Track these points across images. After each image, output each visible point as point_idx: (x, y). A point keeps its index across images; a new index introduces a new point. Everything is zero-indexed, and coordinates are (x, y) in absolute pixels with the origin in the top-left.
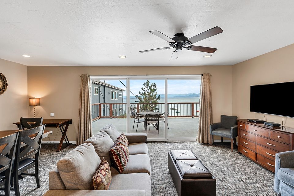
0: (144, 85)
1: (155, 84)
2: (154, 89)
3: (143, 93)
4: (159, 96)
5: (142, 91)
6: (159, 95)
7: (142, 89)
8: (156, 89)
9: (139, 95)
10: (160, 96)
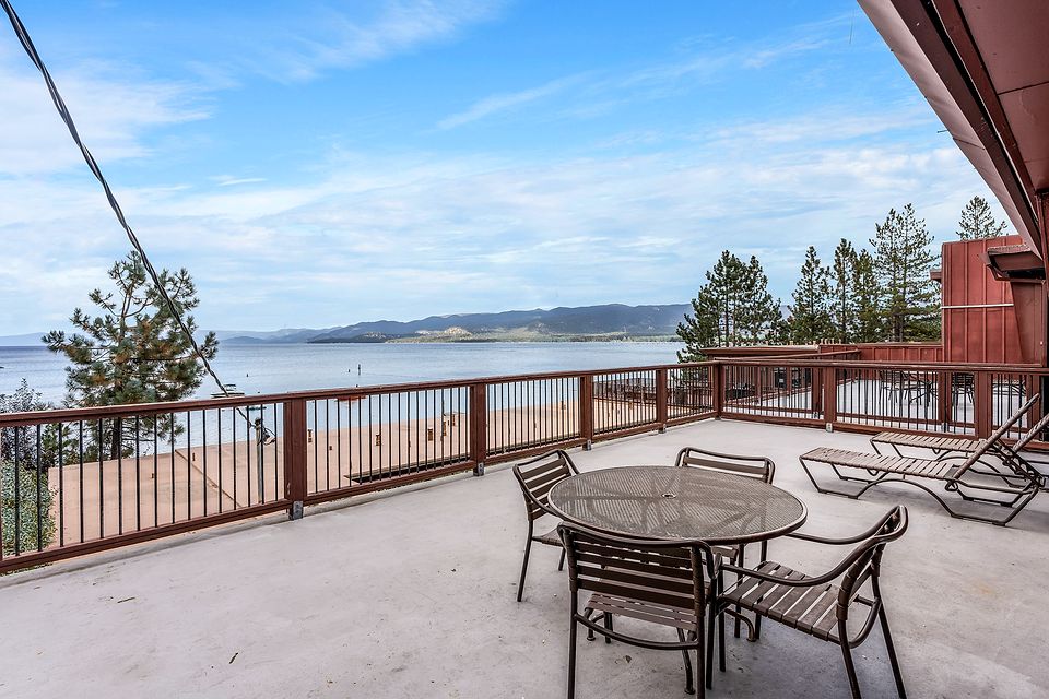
0: (115, 273)
1: (183, 273)
2: (182, 300)
3: (99, 321)
4: (210, 339)
5: (93, 312)
6: (212, 335)
7: (96, 297)
8: (190, 299)
9: (71, 331)
10: (216, 338)
